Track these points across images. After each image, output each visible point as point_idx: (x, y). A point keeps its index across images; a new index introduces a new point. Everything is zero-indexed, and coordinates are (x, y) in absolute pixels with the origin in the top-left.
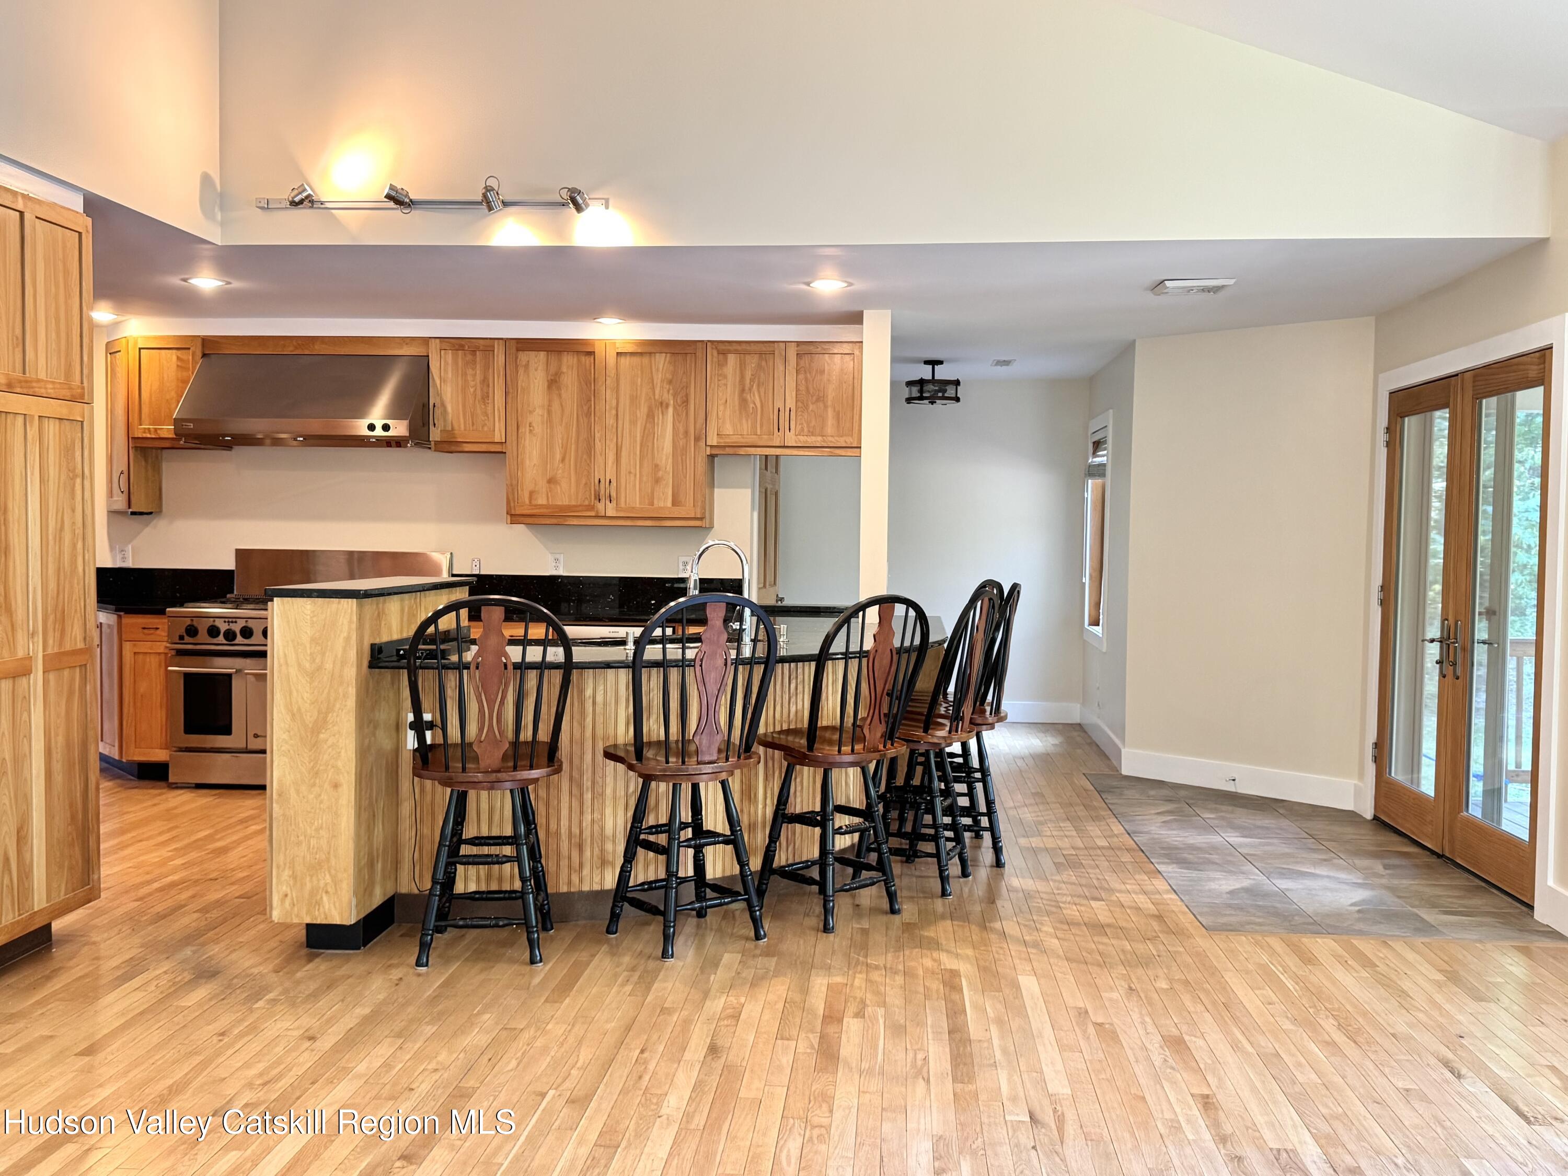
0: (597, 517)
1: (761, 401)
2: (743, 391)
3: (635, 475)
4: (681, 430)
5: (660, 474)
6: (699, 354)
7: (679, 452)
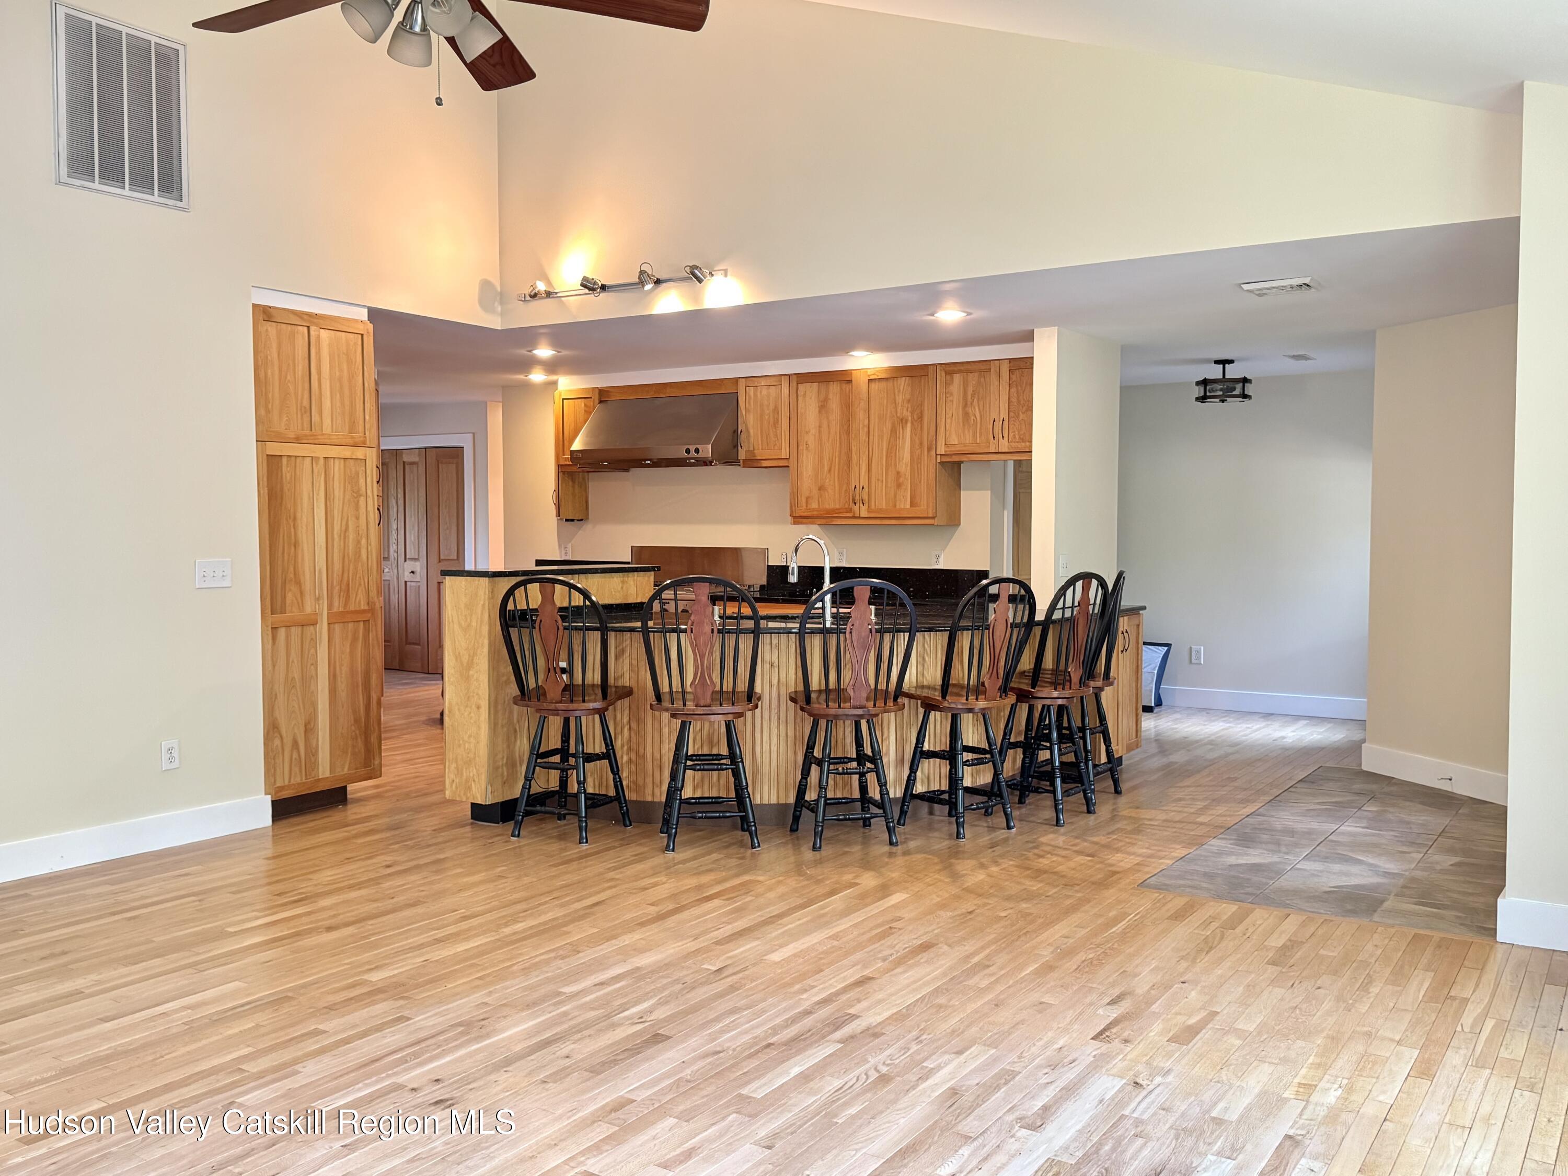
0: (854, 517)
1: (980, 412)
2: (965, 405)
3: (882, 482)
4: (917, 442)
5: (901, 480)
6: (931, 375)
7: (915, 461)
